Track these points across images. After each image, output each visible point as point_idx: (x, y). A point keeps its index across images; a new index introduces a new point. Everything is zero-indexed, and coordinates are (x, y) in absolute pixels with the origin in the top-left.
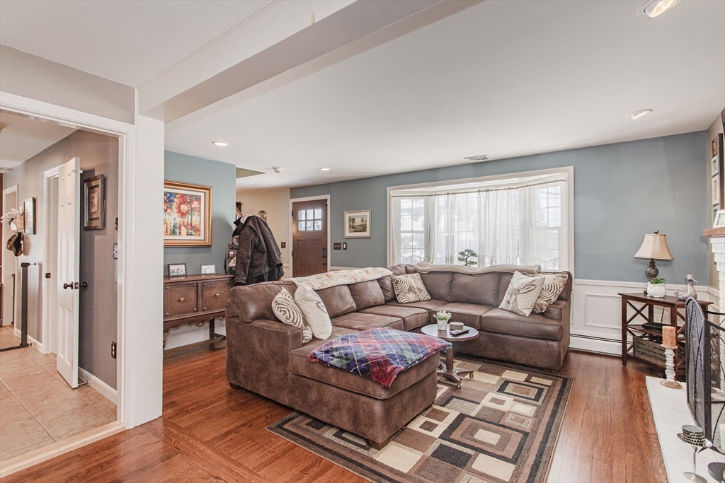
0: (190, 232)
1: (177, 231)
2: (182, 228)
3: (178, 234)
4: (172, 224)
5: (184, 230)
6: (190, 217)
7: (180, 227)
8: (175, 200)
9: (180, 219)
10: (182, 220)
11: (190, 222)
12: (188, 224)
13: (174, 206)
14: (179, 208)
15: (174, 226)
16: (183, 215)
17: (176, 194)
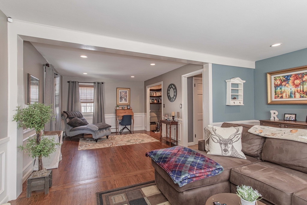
0: (302, 95)
1: (293, 96)
2: (296, 93)
3: (293, 97)
4: (290, 92)
5: (298, 95)
6: (302, 87)
7: (295, 93)
8: (291, 78)
9: (294, 88)
10: (296, 89)
11: (302, 90)
12: (300, 91)
13: (290, 82)
14: (294, 82)
15: (291, 93)
16: (297, 86)
17: (291, 75)
